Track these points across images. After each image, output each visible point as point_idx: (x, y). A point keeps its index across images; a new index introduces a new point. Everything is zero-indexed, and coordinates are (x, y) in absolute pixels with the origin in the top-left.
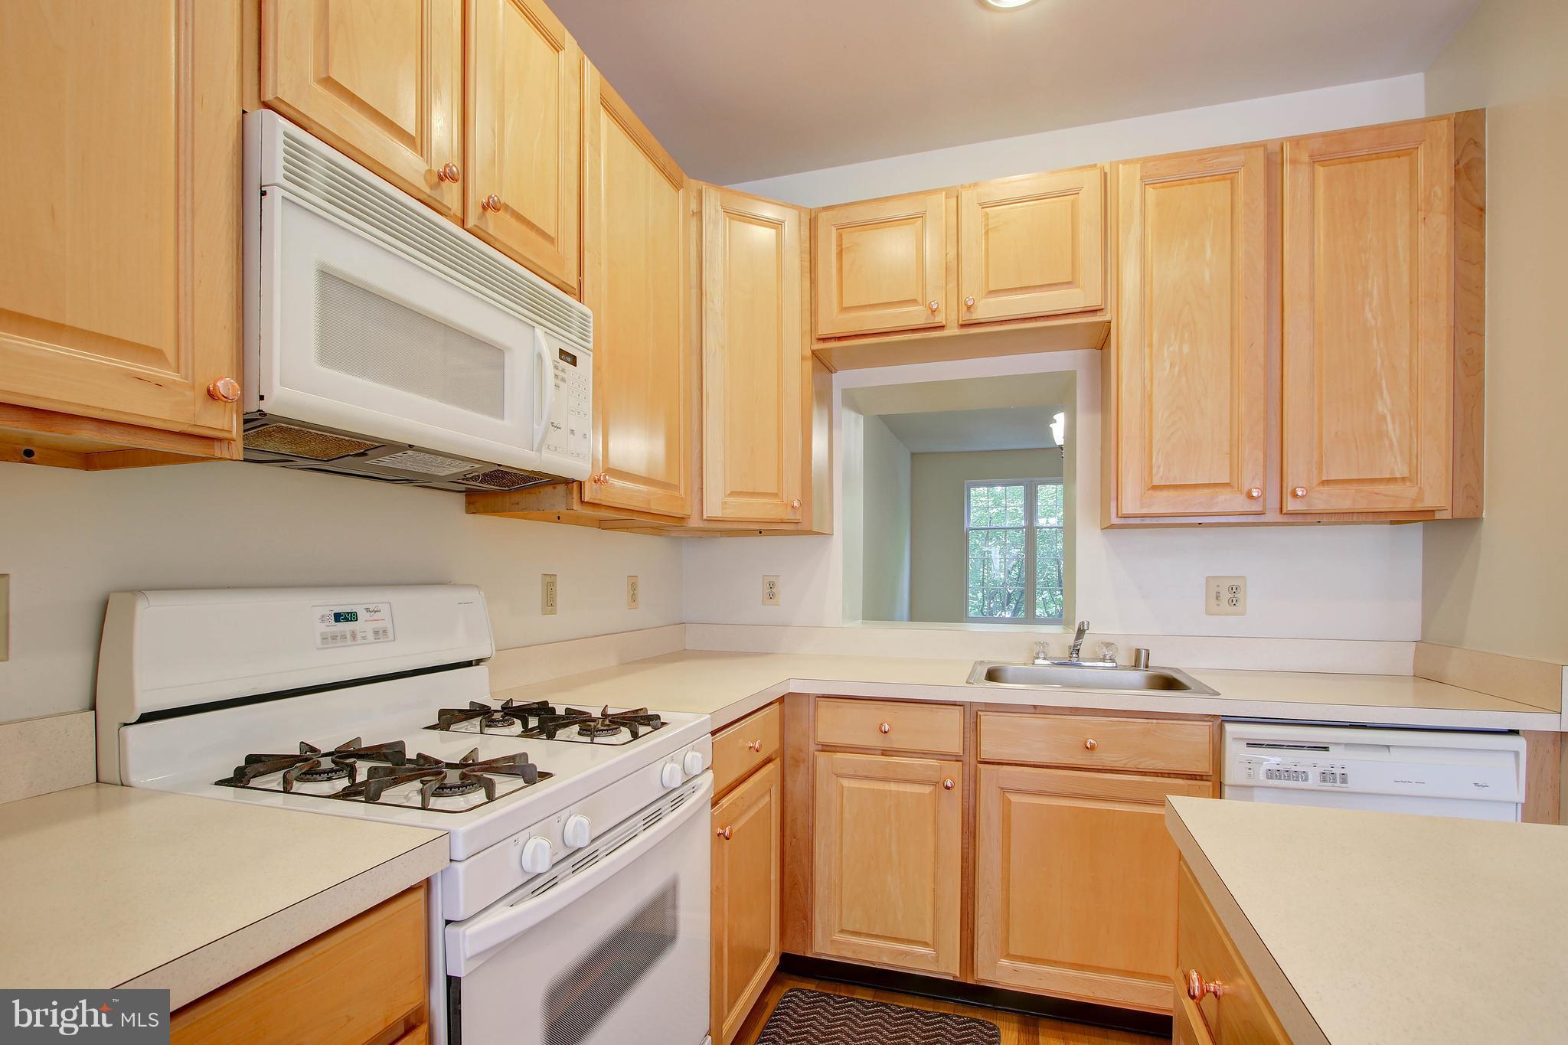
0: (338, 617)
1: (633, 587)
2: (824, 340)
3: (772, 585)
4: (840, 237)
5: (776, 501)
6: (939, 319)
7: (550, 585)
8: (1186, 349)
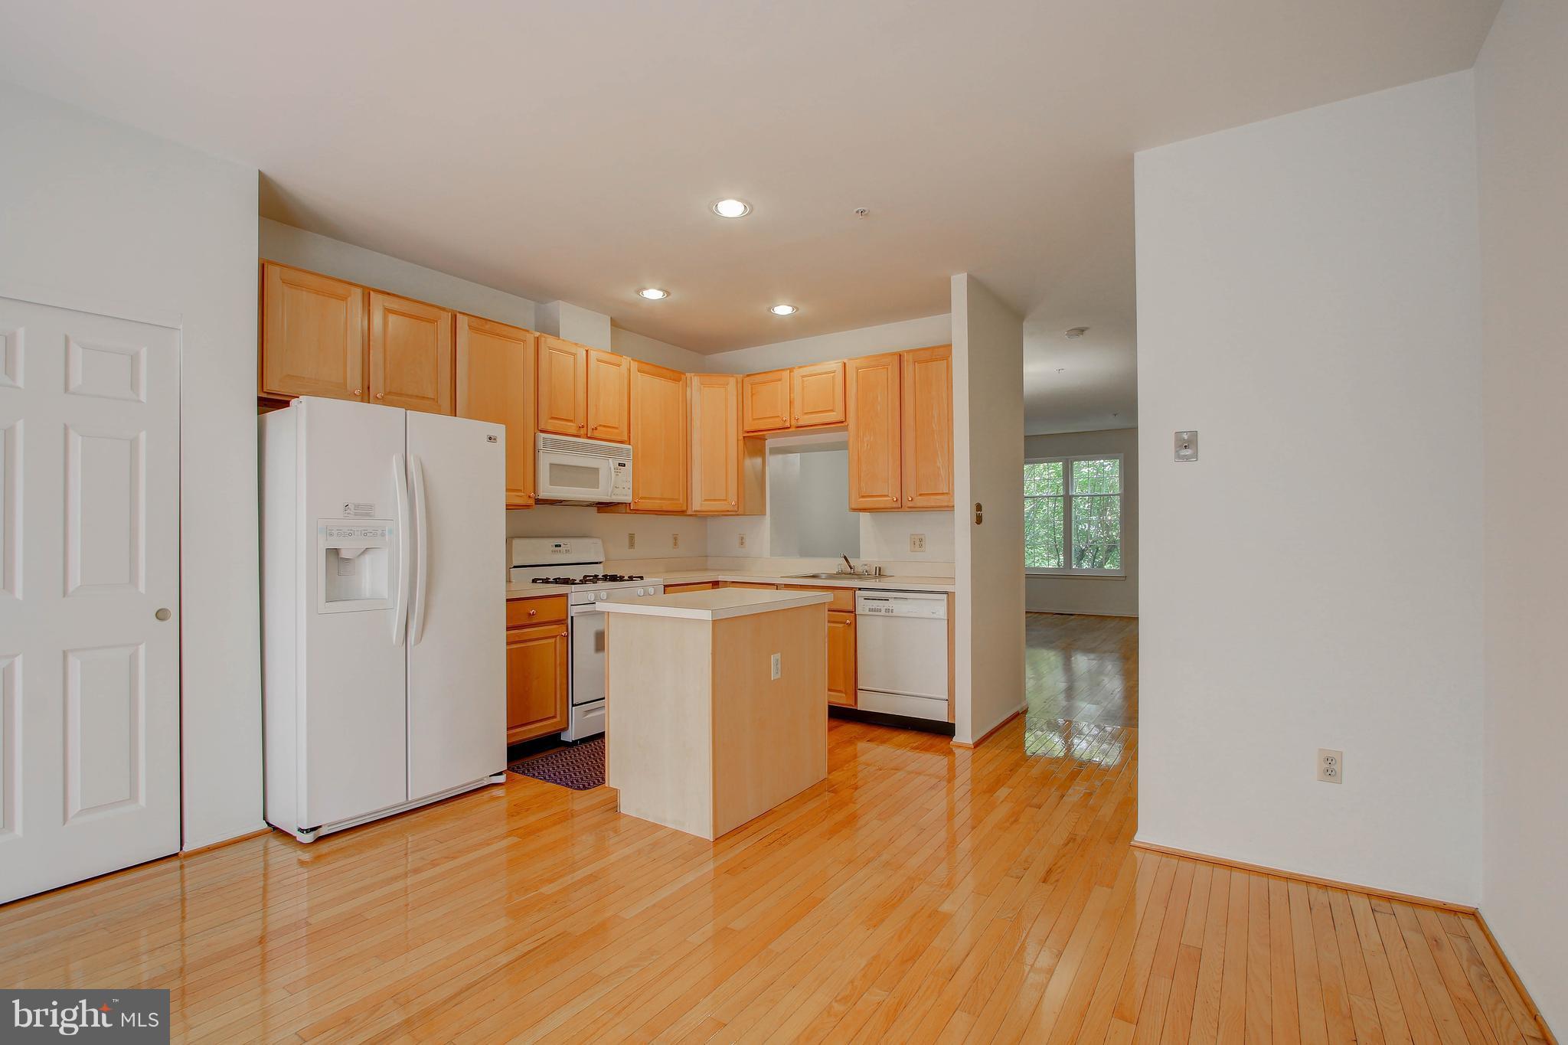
0: (556, 546)
1: (675, 539)
2: (748, 432)
3: (742, 538)
4: (752, 388)
5: (725, 502)
6: (788, 424)
7: (632, 537)
8: (872, 438)
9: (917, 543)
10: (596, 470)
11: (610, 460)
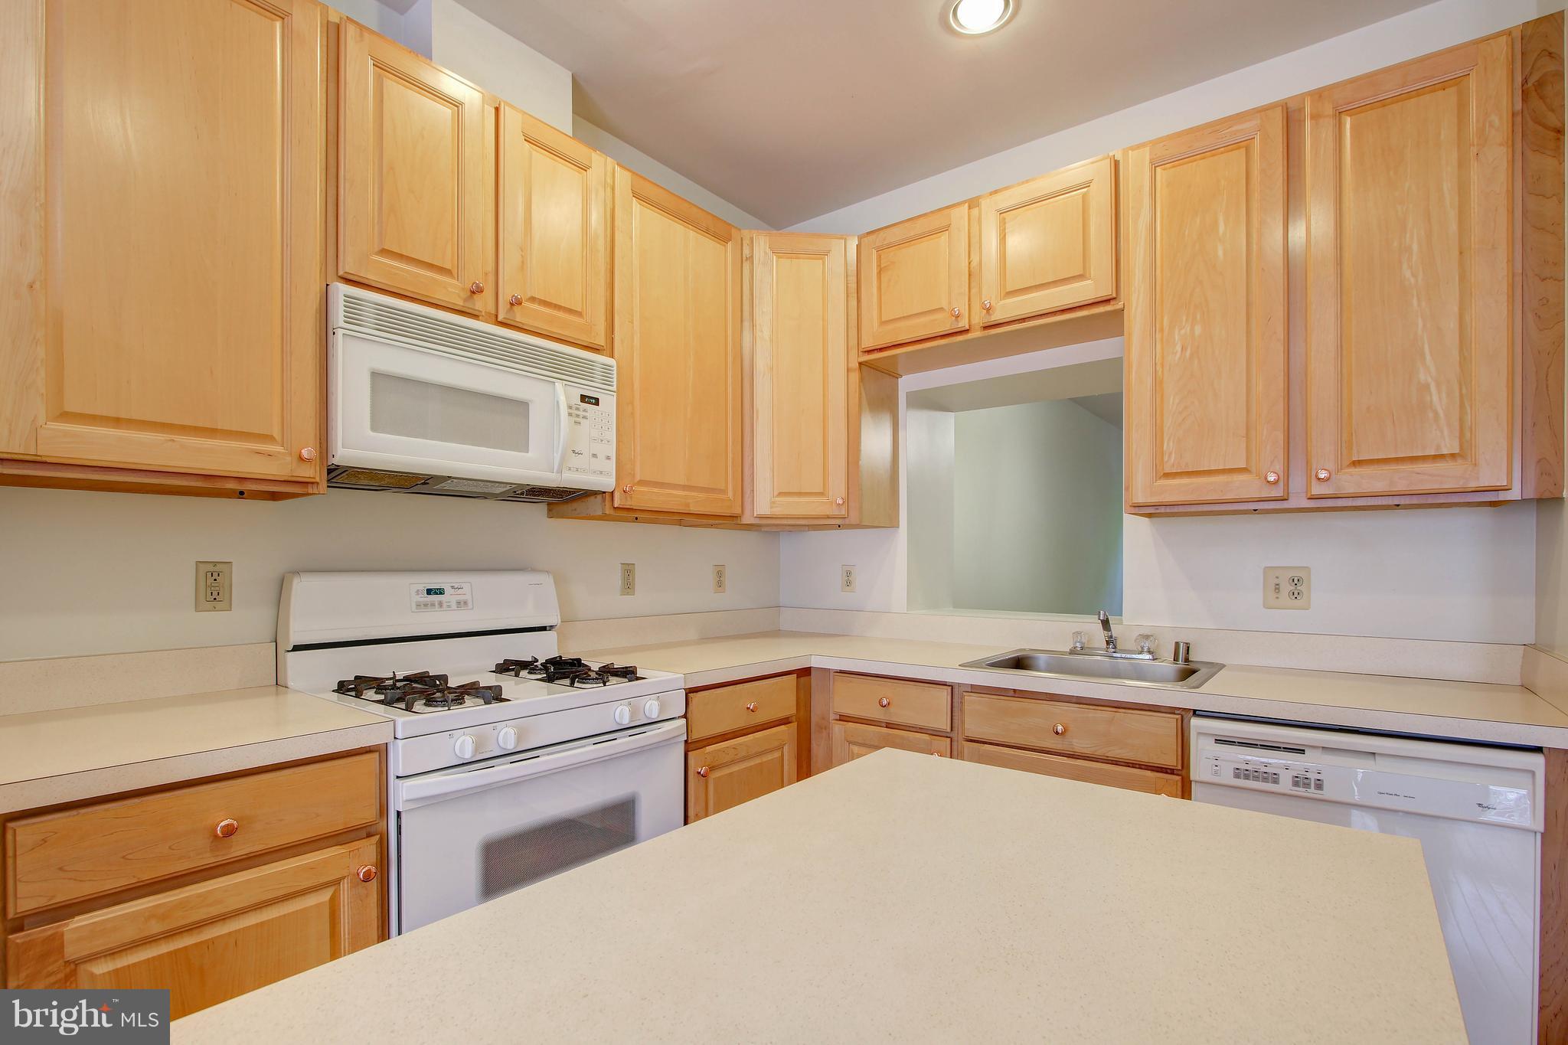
0: (429, 592)
1: (720, 574)
2: (869, 352)
3: (849, 574)
4: (879, 258)
5: (823, 499)
6: (963, 324)
7: (628, 571)
8: (1198, 330)
9: (1286, 588)
10: (521, 407)
11: (559, 385)
